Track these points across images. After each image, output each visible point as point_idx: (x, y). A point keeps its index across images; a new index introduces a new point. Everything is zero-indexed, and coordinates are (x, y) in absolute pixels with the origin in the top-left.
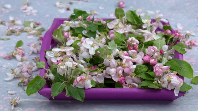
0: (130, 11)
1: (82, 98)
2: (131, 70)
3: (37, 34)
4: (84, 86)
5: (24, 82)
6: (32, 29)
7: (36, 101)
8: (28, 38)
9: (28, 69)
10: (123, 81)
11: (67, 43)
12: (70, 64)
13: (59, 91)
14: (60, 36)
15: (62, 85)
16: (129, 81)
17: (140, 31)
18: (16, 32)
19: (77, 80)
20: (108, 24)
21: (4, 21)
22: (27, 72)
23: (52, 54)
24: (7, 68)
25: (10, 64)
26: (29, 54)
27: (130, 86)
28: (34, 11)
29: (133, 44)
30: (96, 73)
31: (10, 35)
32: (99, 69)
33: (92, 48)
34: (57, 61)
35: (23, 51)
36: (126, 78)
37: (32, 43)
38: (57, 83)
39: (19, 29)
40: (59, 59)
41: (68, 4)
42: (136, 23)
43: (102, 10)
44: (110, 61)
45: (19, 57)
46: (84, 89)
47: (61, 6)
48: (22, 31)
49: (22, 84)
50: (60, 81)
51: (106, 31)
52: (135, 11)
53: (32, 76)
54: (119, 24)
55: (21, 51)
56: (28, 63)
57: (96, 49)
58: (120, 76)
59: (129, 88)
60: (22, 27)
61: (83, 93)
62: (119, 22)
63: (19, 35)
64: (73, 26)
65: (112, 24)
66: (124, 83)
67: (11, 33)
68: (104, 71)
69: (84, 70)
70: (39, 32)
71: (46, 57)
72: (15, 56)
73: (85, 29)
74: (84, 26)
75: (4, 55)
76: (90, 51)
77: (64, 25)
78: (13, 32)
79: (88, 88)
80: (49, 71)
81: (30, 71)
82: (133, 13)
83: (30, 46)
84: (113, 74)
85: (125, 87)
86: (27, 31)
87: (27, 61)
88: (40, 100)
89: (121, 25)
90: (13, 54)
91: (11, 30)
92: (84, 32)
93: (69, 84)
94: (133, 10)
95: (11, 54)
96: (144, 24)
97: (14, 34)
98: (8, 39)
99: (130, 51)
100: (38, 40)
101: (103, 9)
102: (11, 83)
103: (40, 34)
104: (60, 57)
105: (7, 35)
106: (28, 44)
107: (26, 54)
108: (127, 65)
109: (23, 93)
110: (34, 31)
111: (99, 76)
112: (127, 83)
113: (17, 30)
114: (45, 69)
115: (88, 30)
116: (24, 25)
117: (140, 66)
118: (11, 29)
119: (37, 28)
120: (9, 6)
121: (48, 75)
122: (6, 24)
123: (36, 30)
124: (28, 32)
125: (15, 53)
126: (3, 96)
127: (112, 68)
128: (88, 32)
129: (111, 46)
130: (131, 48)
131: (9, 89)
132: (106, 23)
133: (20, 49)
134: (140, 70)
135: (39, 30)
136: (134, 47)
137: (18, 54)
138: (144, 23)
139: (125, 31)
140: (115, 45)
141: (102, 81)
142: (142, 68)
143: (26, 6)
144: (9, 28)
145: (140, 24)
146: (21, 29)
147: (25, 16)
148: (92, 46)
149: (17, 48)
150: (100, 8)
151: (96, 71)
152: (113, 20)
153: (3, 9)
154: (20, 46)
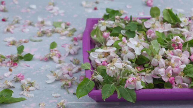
0: (167, 10)
1: (134, 100)
2: (180, 69)
3: (70, 35)
4: (135, 87)
5: (68, 85)
6: (64, 30)
7: (83, 104)
8: (60, 39)
9: (68, 71)
10: (173, 81)
11: (107, 43)
12: (119, 64)
13: (110, 93)
14: (99, 36)
15: (112, 87)
16: (178, 81)
17: (179, 30)
18: (48, 33)
19: (129, 81)
20: (144, 23)
21: (33, 22)
22: (68, 74)
23: (96, 54)
24: (46, 70)
25: (48, 65)
26: (65, 55)
27: (179, 86)
28: (61, 12)
29: (178, 43)
30: (144, 73)
31: (41, 36)
32: (146, 70)
33: (137, 48)
34: (102, 62)
35: (59, 53)
36: (175, 78)
37: (66, 44)
38: (106, 85)
39: (50, 29)
40: (103, 60)
41: (94, 4)
42: (173, 22)
43: (130, 9)
44: (158, 60)
45: (56, 59)
46: (135, 89)
47: (87, 5)
48: (53, 32)
49: (65, 86)
50: (109, 82)
51: (143, 30)
52: (172, 9)
53: (73, 78)
54: (156, 23)
55: (56, 52)
56: (66, 64)
57: (142, 49)
58: (169, 76)
59: (179, 88)
60: (53, 27)
61: (135, 94)
62: (156, 20)
63: (51, 36)
64: (109, 26)
65: (149, 23)
66: (174, 83)
67: (43, 35)
68: (153, 72)
69: (133, 70)
70: (71, 32)
71: (90, 58)
72: (52, 57)
73: (123, 29)
74: (122, 26)
75: (40, 57)
76: (135, 51)
77: (100, 25)
78: (44, 33)
79: (139, 89)
80: (95, 73)
81: (71, 73)
82: (170, 12)
83: (65, 47)
84: (162, 74)
85: (175, 87)
86: (58, 31)
87: (64, 62)
88: (87, 103)
89: (158, 24)
90: (50, 56)
91: (42, 32)
92: (123, 32)
93: (118, 85)
94: (170, 8)
95: (48, 56)
96: (182, 23)
97: (45, 35)
98: (41, 41)
99: (175, 51)
100: (72, 41)
101: (131, 7)
102: (53, 86)
103: (73, 35)
104: (103, 58)
105: (39, 36)
106: (62, 46)
107: (62, 55)
108: (176, 64)
109: (68, 96)
110: (66, 32)
111: (147, 76)
112: (177, 83)
113: (48, 31)
114: (91, 70)
115: (126, 30)
116: (53, 25)
117: (188, 66)
118: (42, 30)
119: (69, 29)
120: (34, 7)
121: (95, 77)
122: (36, 25)
123: (68, 31)
124: (60, 33)
125: (51, 55)
126: (48, 99)
127: (161, 68)
128: (126, 32)
129: (154, 46)
130: (176, 47)
131: (53, 92)
132: (143, 23)
133: (55, 50)
134: (188, 70)
135: (71, 30)
136: (178, 46)
137: (55, 55)
138: (182, 21)
139: (164, 29)
140: (158, 45)
141: (150, 82)
142: (190, 67)
143: (52, 6)
144: (40, 29)
145: (177, 23)
146: (52, 30)
147: (52, 16)
148: (137, 46)
149: (51, 50)
150: (128, 7)
151: (145, 71)
152: (149, 19)
153: (29, 10)
154: (55, 47)
